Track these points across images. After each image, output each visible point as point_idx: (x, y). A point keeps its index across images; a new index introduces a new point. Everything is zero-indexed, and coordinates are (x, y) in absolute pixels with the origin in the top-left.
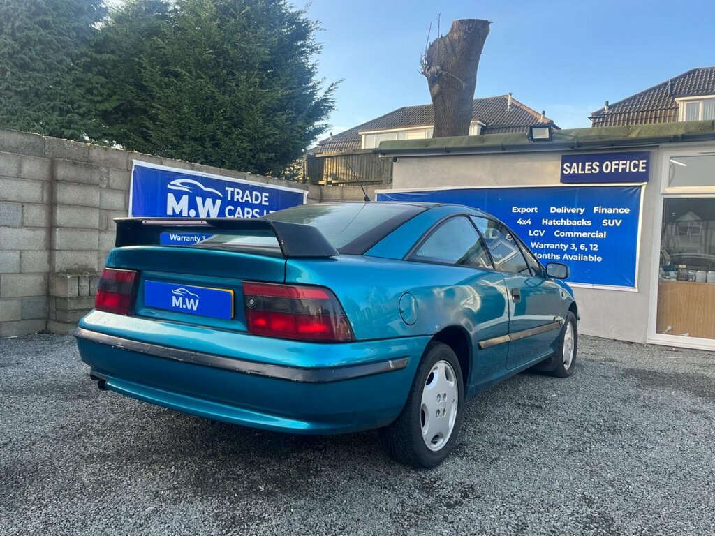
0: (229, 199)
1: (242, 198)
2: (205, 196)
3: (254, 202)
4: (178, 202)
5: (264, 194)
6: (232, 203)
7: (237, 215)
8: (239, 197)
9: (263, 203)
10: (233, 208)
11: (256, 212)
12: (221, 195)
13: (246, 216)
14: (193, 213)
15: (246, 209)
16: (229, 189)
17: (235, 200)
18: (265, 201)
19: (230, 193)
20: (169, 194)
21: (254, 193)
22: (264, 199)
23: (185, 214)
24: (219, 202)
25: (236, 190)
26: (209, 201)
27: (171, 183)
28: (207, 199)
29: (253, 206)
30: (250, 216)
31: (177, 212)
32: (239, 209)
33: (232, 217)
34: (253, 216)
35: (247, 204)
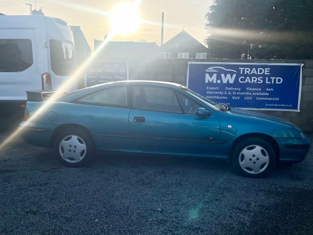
0: (241, 73)
1: (250, 72)
2: (226, 73)
3: (259, 73)
4: (211, 78)
5: (266, 69)
6: (243, 75)
7: (246, 81)
8: (248, 72)
9: (266, 73)
10: (244, 78)
11: (260, 79)
12: (236, 72)
13: (253, 81)
14: (219, 81)
15: (253, 78)
16: (242, 69)
17: (245, 73)
18: (267, 72)
19: (242, 70)
20: (206, 74)
21: (259, 69)
22: (266, 71)
23: (215, 82)
24: (234, 76)
25: (246, 69)
26: (229, 76)
27: (208, 69)
28: (228, 75)
29: (258, 76)
30: (255, 81)
31: (211, 81)
32: (248, 78)
33: (243, 82)
34: (258, 81)
35: (254, 75)
